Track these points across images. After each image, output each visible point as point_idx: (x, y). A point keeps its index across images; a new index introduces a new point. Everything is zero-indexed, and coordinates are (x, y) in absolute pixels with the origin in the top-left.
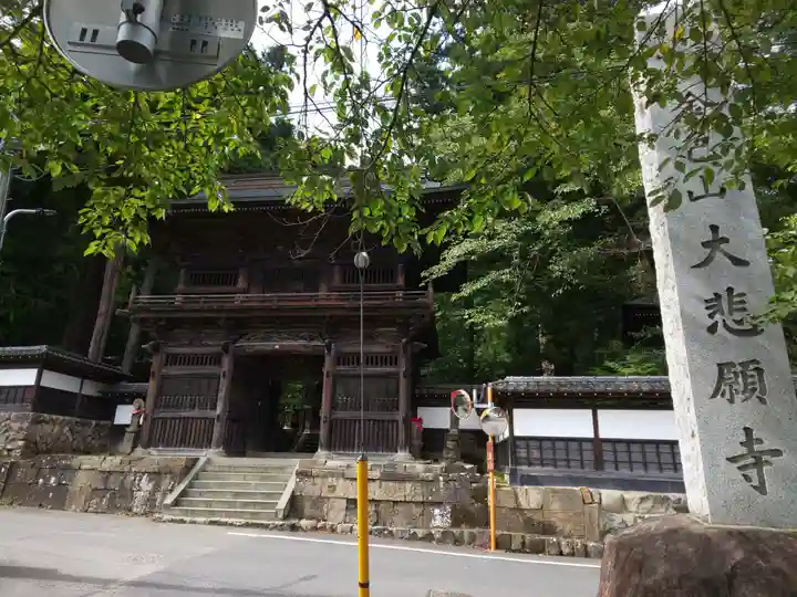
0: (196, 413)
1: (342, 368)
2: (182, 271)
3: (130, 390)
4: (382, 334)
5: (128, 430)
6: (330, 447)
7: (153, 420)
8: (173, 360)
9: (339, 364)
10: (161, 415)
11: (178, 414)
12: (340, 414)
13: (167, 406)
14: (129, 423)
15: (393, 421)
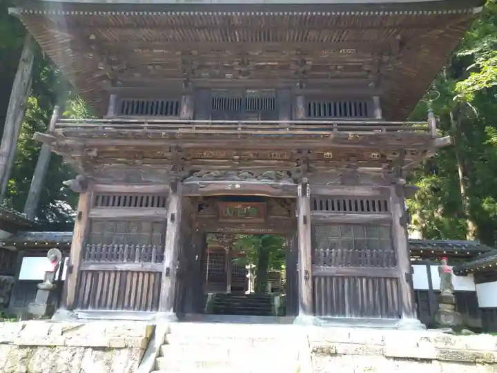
0: (135, 266)
1: (318, 213)
2: (112, 97)
3: (41, 239)
4: (363, 174)
5: (40, 286)
6: (315, 310)
7: (81, 273)
8: (104, 200)
9: (315, 209)
10: (92, 267)
11: (110, 267)
12: (324, 269)
13: (98, 257)
14: (42, 278)
15: (391, 279)
